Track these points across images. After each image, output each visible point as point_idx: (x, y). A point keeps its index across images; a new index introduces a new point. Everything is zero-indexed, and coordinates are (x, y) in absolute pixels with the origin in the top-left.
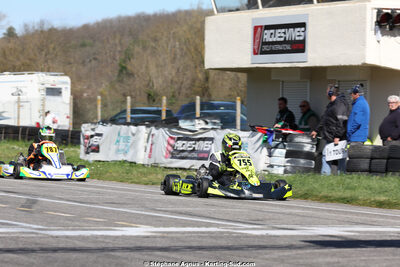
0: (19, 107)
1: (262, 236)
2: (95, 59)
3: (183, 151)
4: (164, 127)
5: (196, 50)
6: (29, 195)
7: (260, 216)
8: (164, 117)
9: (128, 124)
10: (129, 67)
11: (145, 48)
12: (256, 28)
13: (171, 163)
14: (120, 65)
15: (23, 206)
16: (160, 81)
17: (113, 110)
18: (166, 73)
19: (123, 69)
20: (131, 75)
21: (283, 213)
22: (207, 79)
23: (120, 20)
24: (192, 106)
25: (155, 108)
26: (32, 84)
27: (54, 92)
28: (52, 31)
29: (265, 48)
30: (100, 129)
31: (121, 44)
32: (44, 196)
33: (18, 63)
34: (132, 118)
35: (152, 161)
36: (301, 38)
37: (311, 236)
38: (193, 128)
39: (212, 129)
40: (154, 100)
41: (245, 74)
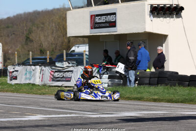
1: (97, 118)
2: (14, 34)
3: (58, 77)
4: (48, 66)
5: (63, 28)
7: (96, 108)
8: (48, 61)
9: (31, 65)
10: (31, 37)
11: (38, 28)
12: (91, 16)
13: (52, 83)
14: (26, 36)
16: (46, 43)
17: (24, 58)
18: (49, 39)
19: (27, 38)
20: (32, 41)
21: (108, 106)
22: (69, 42)
23: (25, 14)
24: (62, 55)
25: (44, 57)
29: (97, 25)
30: (17, 68)
31: (26, 26)
34: (32, 62)
35: (43, 83)
36: (114, 20)
37: (121, 117)
38: (62, 66)
39: (72, 66)
40: (43, 53)
41: (87, 39)
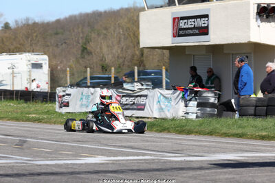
0: (13, 77)
1: (181, 162)
2: (65, 43)
3: (127, 104)
4: (113, 88)
5: (134, 35)
6: (21, 137)
7: (180, 147)
8: (113, 81)
9: (88, 87)
10: (88, 48)
11: (99, 35)
12: (174, 19)
14: (82, 46)
15: (16, 145)
16: (110, 57)
18: (114, 51)
19: (84, 49)
20: (90, 53)
21: (196, 145)
22: (142, 55)
23: (81, 15)
24: (132, 74)
25: (107, 76)
26: (22, 61)
27: (37, 66)
28: (35, 24)
29: (181, 32)
30: (69, 90)
31: (83, 32)
32: (31, 138)
33: (12, 47)
34: (91, 83)
36: (206, 25)
38: (133, 89)
39: (146, 89)
40: (106, 70)
41: (168, 51)
